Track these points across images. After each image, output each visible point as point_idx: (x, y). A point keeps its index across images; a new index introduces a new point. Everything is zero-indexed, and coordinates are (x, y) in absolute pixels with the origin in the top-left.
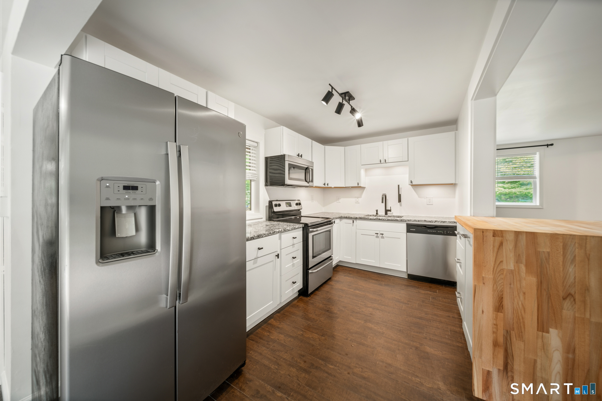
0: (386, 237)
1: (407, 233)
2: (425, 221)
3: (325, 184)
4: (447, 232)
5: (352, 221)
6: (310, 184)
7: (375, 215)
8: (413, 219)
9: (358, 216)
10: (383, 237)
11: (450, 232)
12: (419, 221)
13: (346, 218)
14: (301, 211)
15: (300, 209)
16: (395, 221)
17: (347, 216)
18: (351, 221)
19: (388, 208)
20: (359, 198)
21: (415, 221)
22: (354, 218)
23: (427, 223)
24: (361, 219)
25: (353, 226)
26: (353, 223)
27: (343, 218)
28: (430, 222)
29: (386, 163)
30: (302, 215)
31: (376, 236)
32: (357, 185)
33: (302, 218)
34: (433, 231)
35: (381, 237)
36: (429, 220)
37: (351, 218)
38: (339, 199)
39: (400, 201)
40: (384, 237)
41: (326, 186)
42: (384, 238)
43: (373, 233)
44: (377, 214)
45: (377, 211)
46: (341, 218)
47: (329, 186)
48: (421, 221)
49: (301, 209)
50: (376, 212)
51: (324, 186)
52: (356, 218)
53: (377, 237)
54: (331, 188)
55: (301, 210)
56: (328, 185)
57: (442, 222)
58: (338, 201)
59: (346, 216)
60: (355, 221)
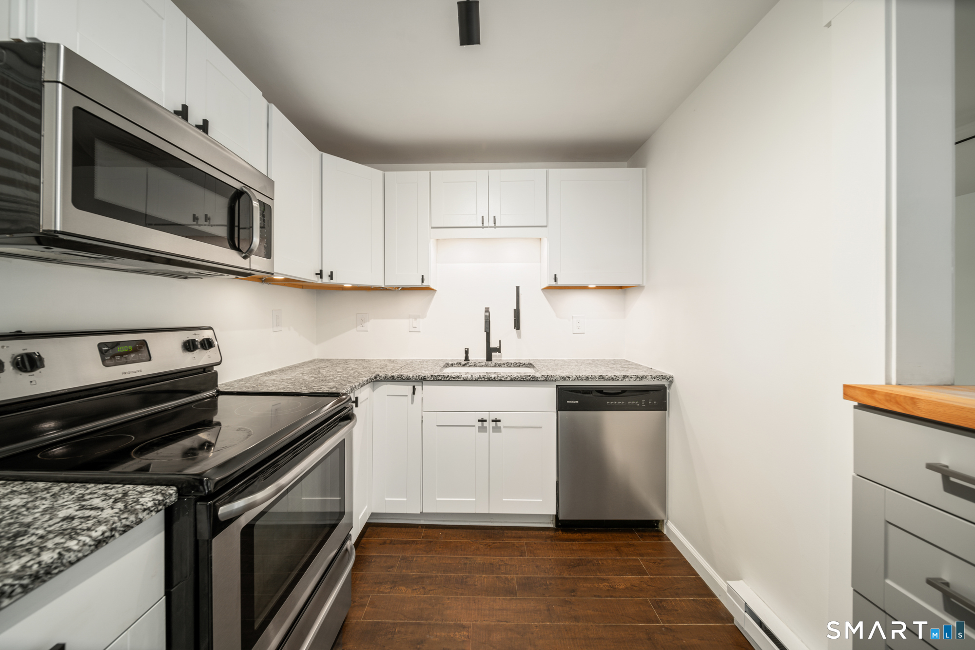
0: (504, 427)
1: (559, 412)
2: (601, 377)
3: (320, 274)
4: (647, 403)
5: (412, 387)
6: (257, 263)
7: (464, 362)
8: (574, 373)
9: (427, 373)
10: (497, 429)
11: (653, 402)
12: (587, 378)
13: (393, 379)
14: (216, 373)
15: (211, 366)
16: (529, 380)
17: (395, 374)
18: (407, 389)
19: (494, 344)
20: (418, 320)
21: (579, 378)
22: (416, 381)
23: (605, 381)
24: (437, 379)
25: (412, 403)
26: (414, 393)
27: (381, 381)
28: (613, 379)
29: (495, 227)
30: (222, 388)
31: (479, 427)
32: (418, 283)
33: (221, 398)
34: (617, 402)
35: (493, 427)
36: (610, 375)
37: (408, 380)
38: (363, 321)
39: (517, 326)
40: (500, 427)
41: (326, 280)
42: (500, 432)
43: (473, 419)
44: (467, 359)
45: (467, 352)
46: (376, 380)
47: (336, 281)
48: (593, 378)
49: (219, 364)
50: (464, 355)
51: (317, 280)
52: (423, 380)
53: (482, 429)
54: (341, 288)
55: (215, 368)
56: (332, 279)
57: (638, 379)
58: (359, 328)
59: (390, 374)
60: (418, 388)
